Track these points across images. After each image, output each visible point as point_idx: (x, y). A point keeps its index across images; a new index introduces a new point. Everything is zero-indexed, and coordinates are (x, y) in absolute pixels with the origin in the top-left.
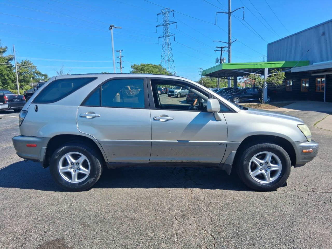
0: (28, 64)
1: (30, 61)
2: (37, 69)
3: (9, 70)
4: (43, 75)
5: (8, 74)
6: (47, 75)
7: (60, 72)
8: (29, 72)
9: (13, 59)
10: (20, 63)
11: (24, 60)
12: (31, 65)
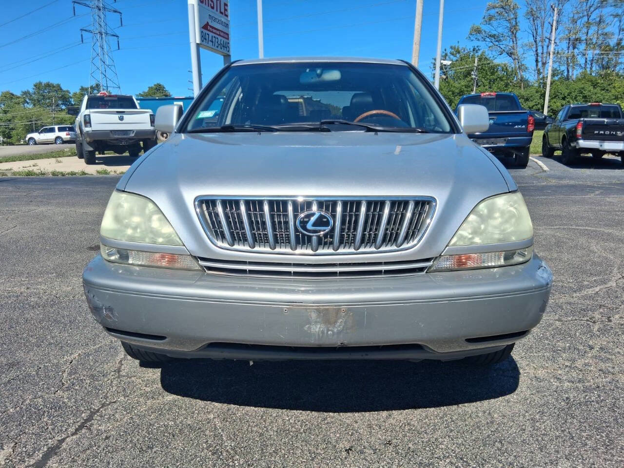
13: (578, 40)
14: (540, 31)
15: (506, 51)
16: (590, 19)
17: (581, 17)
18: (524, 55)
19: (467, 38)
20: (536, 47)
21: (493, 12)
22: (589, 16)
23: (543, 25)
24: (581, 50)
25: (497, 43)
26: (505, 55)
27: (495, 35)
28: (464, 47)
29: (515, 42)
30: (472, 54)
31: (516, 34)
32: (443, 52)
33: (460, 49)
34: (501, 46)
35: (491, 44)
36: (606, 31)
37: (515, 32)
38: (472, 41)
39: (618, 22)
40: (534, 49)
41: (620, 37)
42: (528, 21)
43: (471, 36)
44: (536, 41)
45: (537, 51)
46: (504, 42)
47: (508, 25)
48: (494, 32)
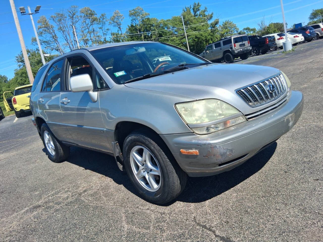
0: (228, 24)
1: (229, 21)
2: (236, 27)
3: (212, 34)
4: (252, 30)
5: (212, 38)
6: (255, 29)
7: (262, 24)
8: (230, 32)
9: (218, 22)
10: (221, 25)
11: (224, 22)
12: (231, 24)
13: (87, 40)
14: (68, 37)
15: (55, 48)
16: (89, 30)
17: (85, 30)
18: (65, 50)
19: (31, 44)
20: (69, 45)
21: (41, 30)
22: (89, 29)
23: (69, 34)
24: (90, 44)
25: (48, 45)
26: (54, 50)
27: (46, 41)
28: (31, 49)
29: (58, 44)
30: (37, 52)
31: (57, 40)
32: (21, 53)
33: (29, 50)
34: (51, 46)
35: (46, 46)
36: (98, 35)
37: (56, 39)
38: (35, 45)
39: (102, 31)
40: (69, 46)
41: (105, 37)
42: (60, 33)
43: (33, 43)
44: (68, 43)
45: (70, 47)
46: (52, 44)
47: (51, 36)
48: (46, 40)
